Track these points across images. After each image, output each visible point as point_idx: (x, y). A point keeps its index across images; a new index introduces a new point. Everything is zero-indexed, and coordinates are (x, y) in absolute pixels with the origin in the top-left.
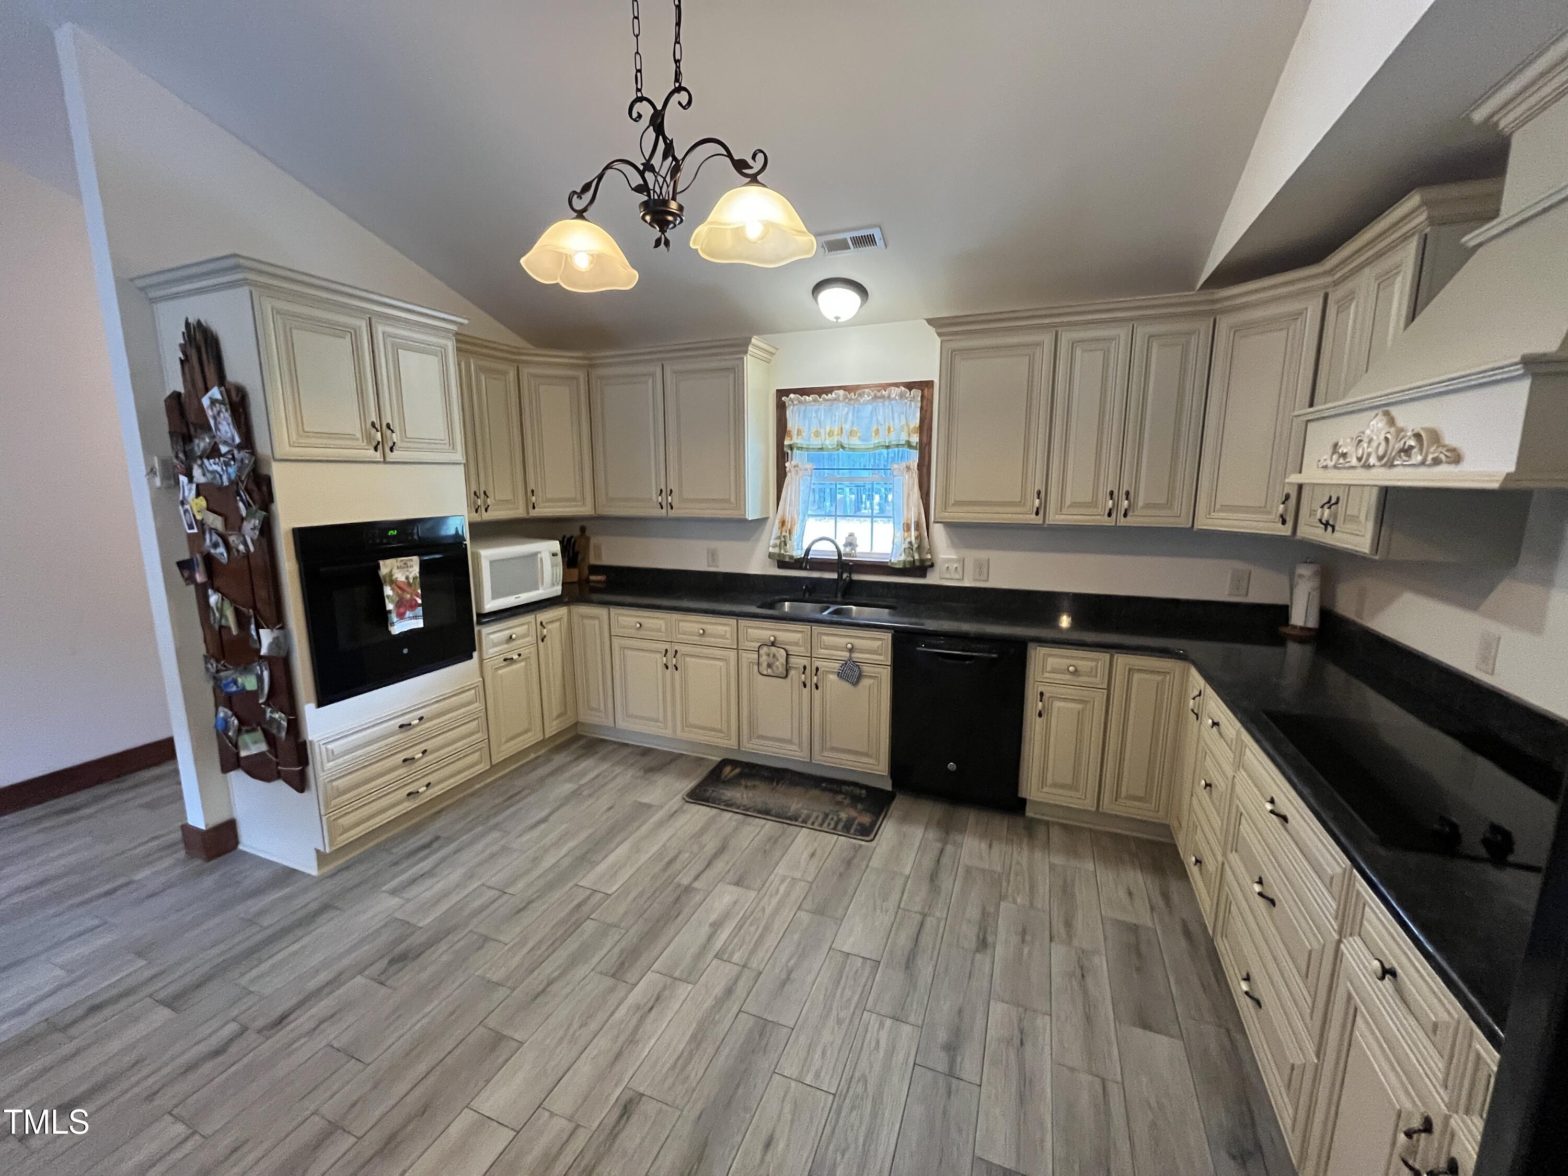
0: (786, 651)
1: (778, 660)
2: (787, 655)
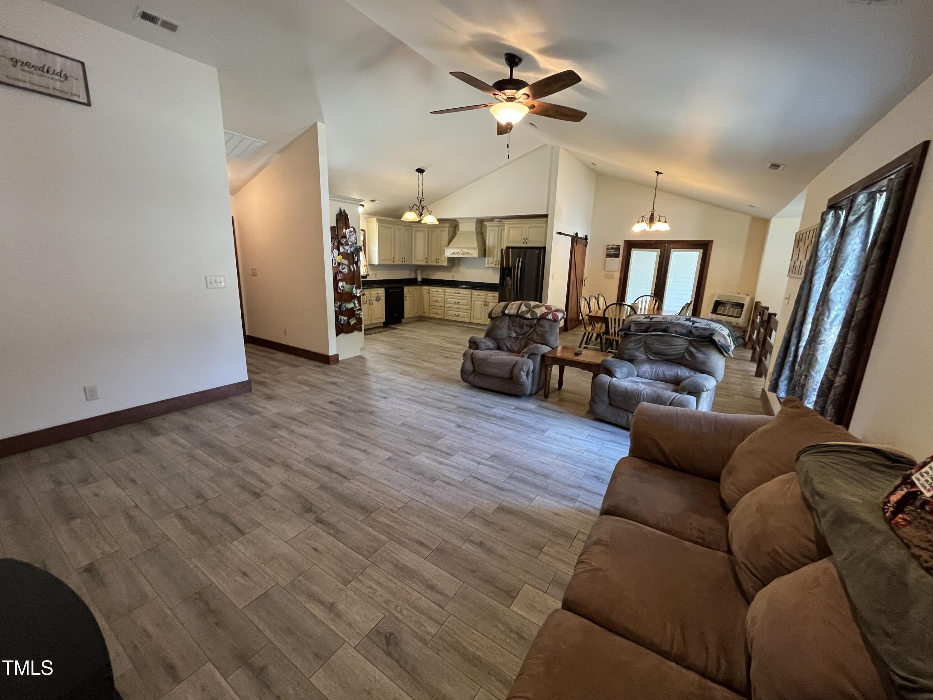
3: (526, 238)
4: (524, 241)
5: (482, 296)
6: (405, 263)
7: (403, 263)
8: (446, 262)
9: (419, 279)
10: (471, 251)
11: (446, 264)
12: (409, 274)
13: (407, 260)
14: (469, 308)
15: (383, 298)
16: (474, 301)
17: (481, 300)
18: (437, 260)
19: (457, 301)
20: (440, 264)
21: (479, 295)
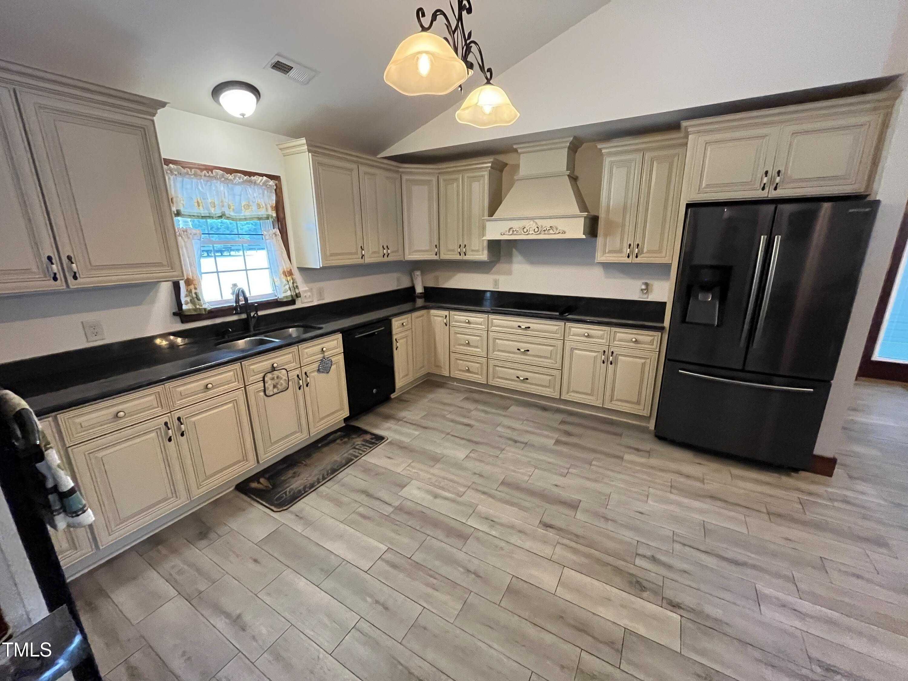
0: (286, 369)
1: (281, 378)
2: (287, 372)
3: (772, 172)
4: (765, 180)
5: (598, 337)
6: (390, 259)
7: (386, 259)
8: (486, 252)
9: (419, 289)
10: (561, 224)
11: (483, 256)
12: (398, 280)
13: (392, 252)
14: (558, 365)
15: (340, 360)
16: (572, 349)
17: (596, 348)
18: (463, 248)
19: (524, 347)
20: (468, 257)
21: (588, 336)
